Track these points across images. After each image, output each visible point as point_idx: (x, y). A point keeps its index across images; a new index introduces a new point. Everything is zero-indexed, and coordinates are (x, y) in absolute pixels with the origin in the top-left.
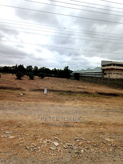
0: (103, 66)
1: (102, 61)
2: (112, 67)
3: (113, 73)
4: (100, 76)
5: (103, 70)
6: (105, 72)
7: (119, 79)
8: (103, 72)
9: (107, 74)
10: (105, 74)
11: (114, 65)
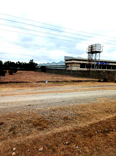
0: (66, 60)
1: (65, 57)
2: (73, 61)
3: (73, 66)
4: (64, 68)
5: (66, 64)
6: (68, 65)
7: (79, 71)
8: (66, 65)
9: (69, 66)
10: (68, 67)
11: (74, 60)
